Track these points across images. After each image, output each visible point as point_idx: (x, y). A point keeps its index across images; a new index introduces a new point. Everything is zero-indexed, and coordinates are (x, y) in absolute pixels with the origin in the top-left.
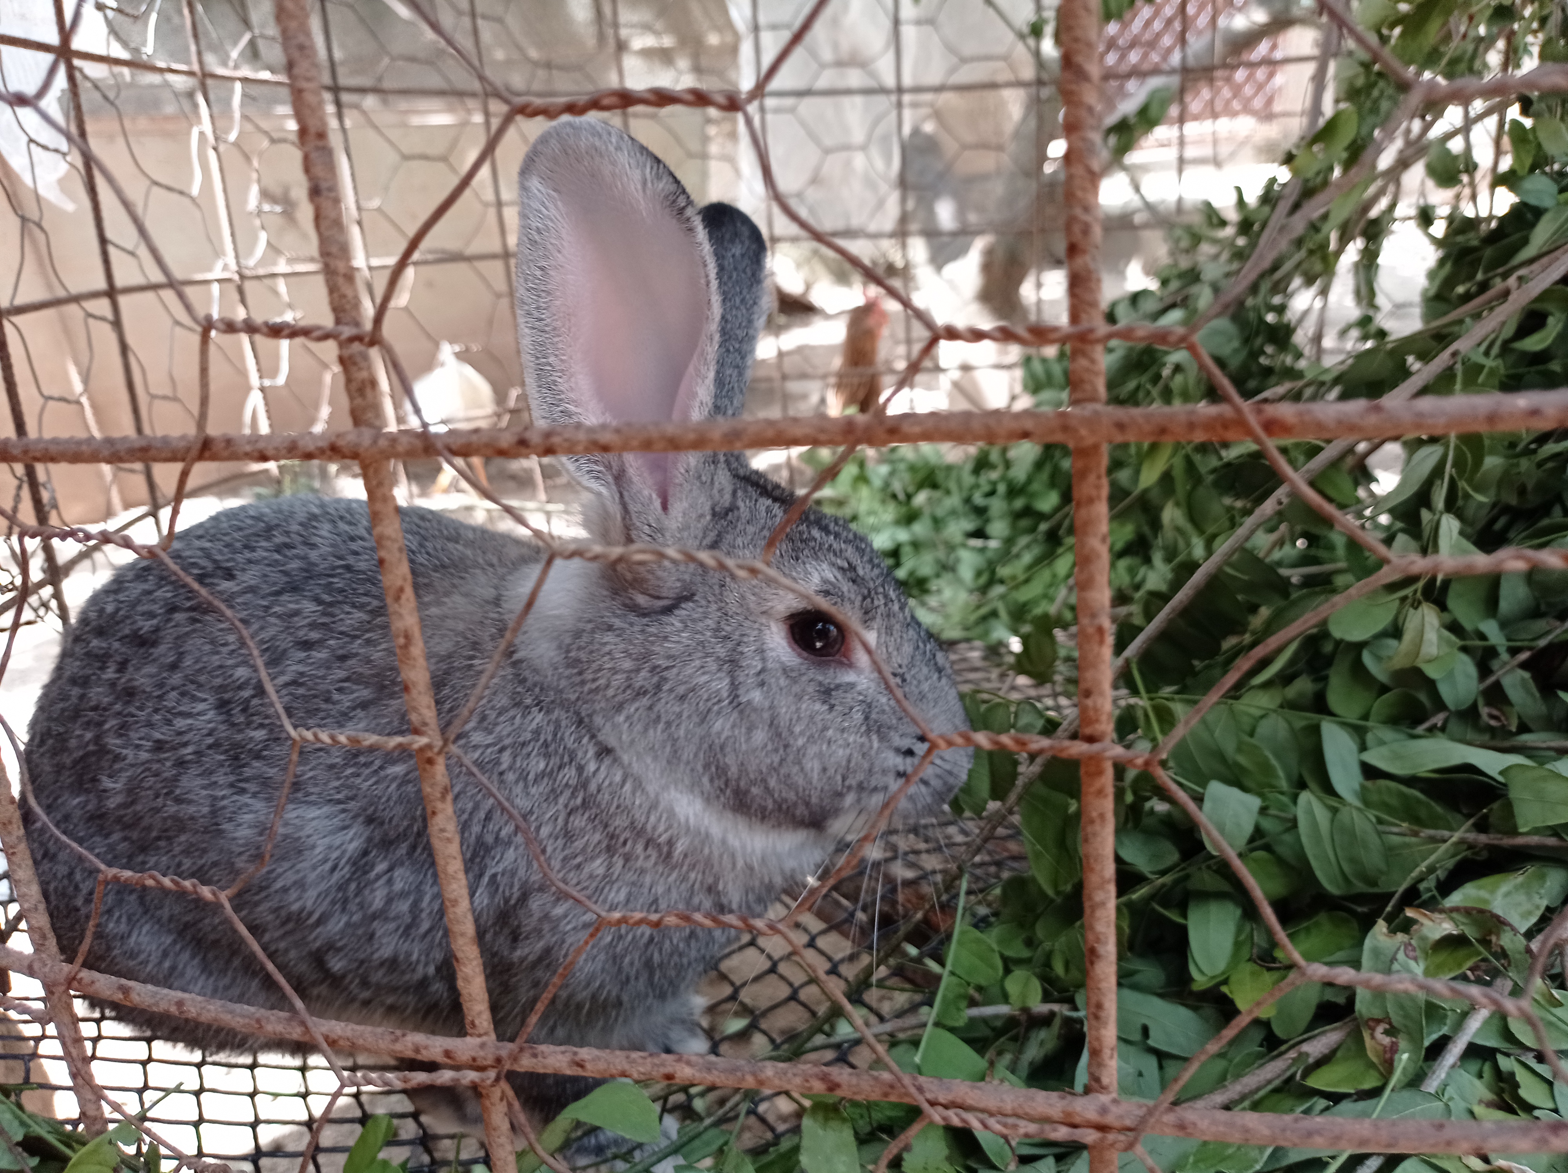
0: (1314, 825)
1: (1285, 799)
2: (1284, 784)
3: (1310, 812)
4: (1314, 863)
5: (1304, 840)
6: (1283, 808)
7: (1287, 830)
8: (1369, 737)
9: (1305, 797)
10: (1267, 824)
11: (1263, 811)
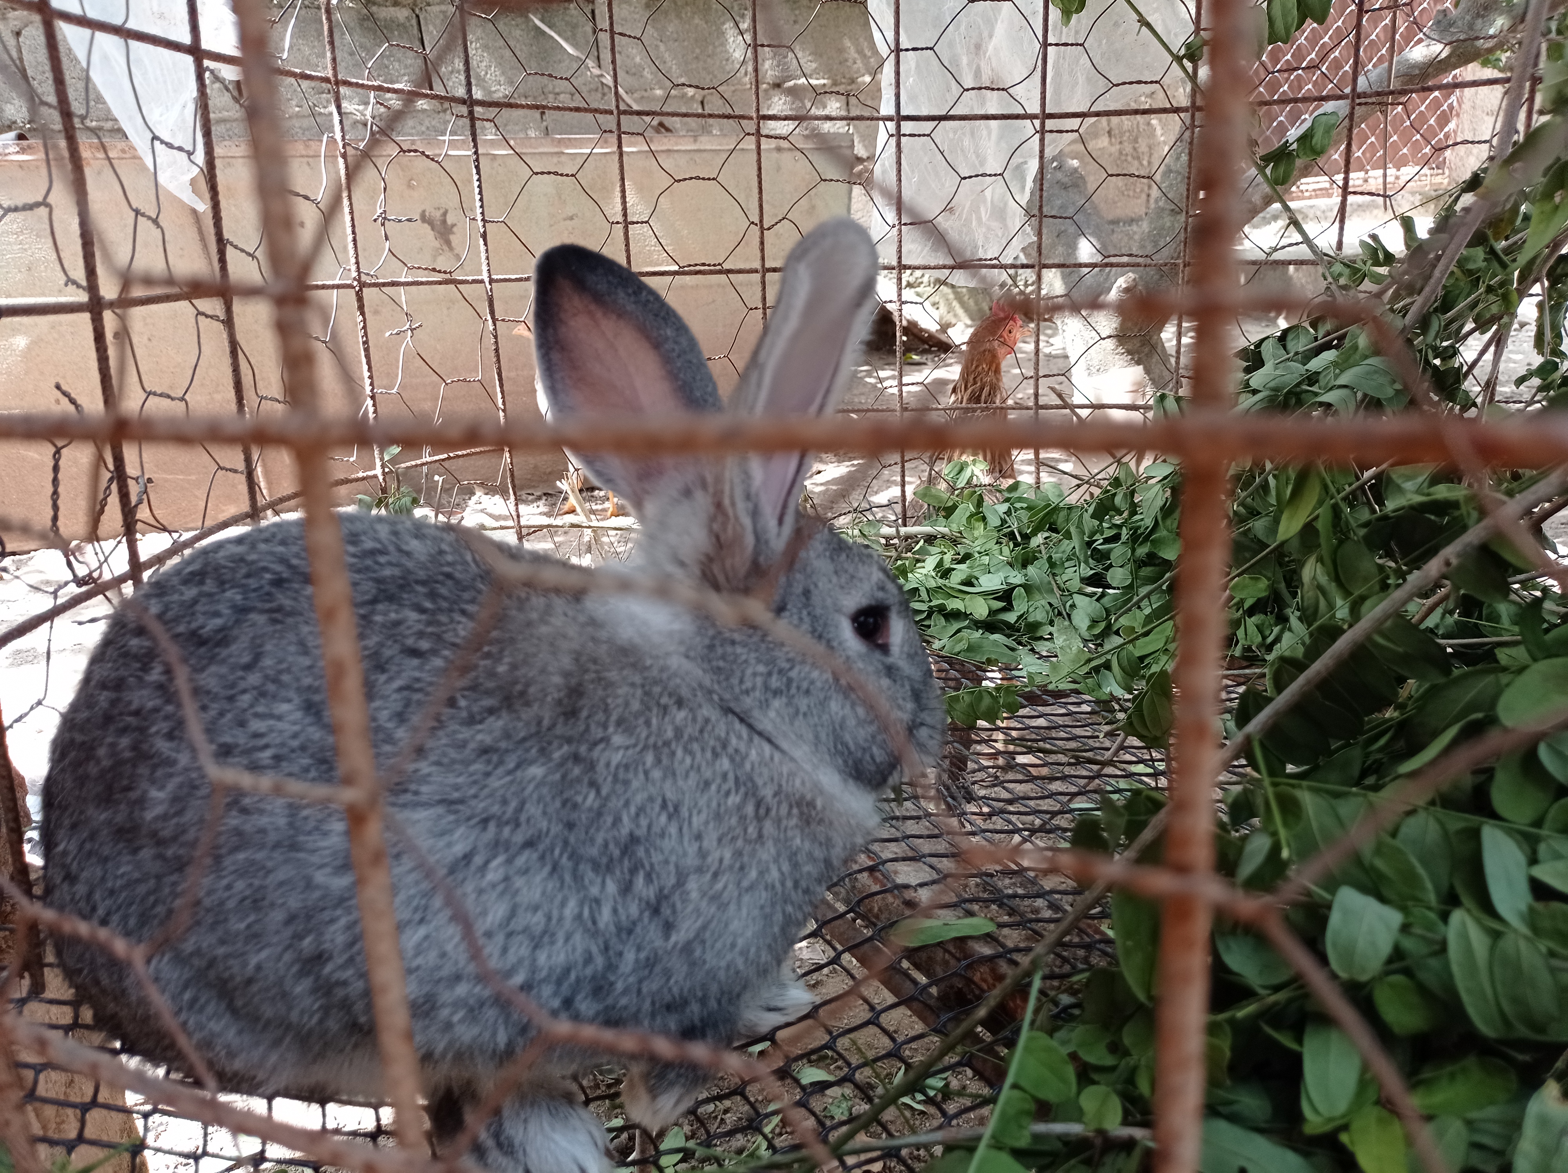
0: (1468, 950)
1: (1432, 916)
2: (1432, 897)
3: (1464, 936)
4: (1465, 998)
5: (1455, 969)
6: (1430, 927)
7: (1435, 954)
8: (1542, 848)
9: (1457, 916)
10: (1408, 944)
11: (1405, 928)
